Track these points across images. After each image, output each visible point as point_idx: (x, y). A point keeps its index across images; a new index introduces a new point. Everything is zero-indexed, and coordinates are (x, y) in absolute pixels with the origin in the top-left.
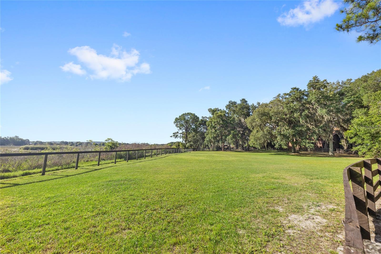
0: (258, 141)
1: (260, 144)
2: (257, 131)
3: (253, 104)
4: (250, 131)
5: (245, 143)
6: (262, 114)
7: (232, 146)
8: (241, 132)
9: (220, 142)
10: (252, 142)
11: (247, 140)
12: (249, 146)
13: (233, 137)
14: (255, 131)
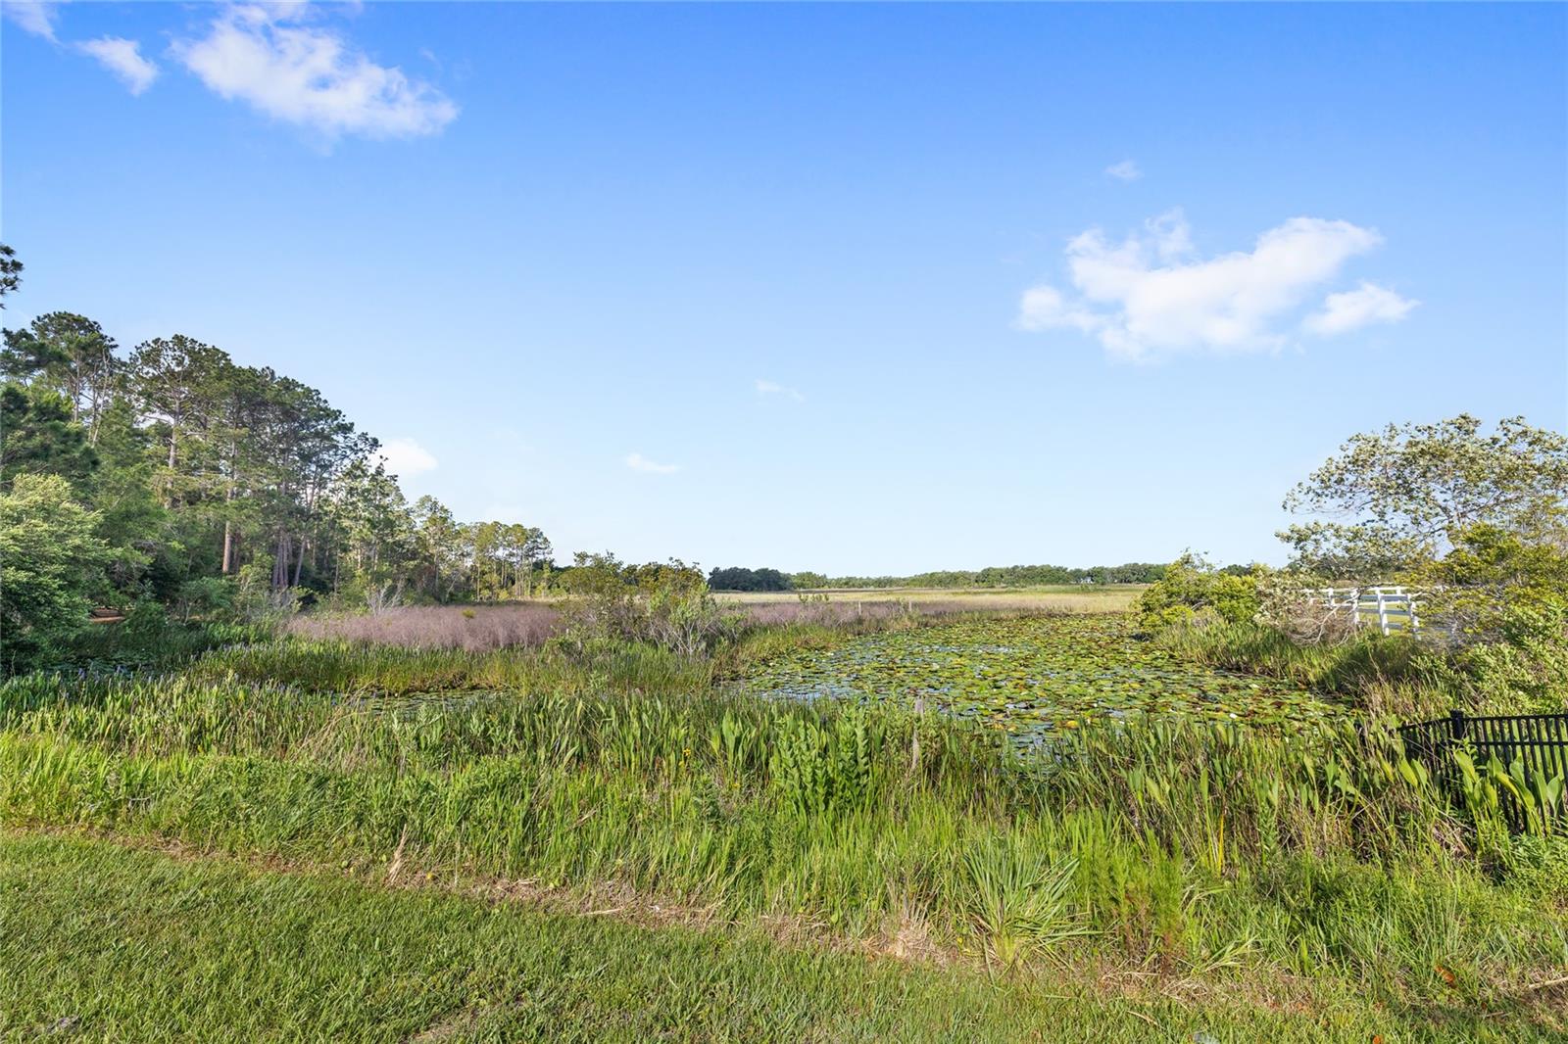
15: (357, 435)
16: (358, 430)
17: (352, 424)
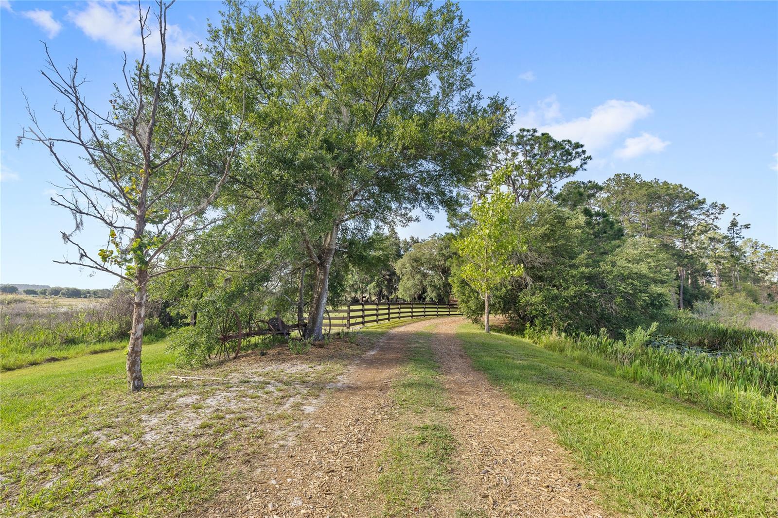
0: (408, 292)
1: (410, 295)
2: (408, 279)
3: (405, 239)
4: (399, 279)
5: (392, 293)
6: (413, 259)
7: (374, 298)
8: (388, 277)
9: (359, 292)
10: (400, 293)
11: (396, 289)
12: (397, 298)
13: (377, 286)
14: (405, 278)
15: (708, 205)
16: (709, 202)
17: (705, 199)
